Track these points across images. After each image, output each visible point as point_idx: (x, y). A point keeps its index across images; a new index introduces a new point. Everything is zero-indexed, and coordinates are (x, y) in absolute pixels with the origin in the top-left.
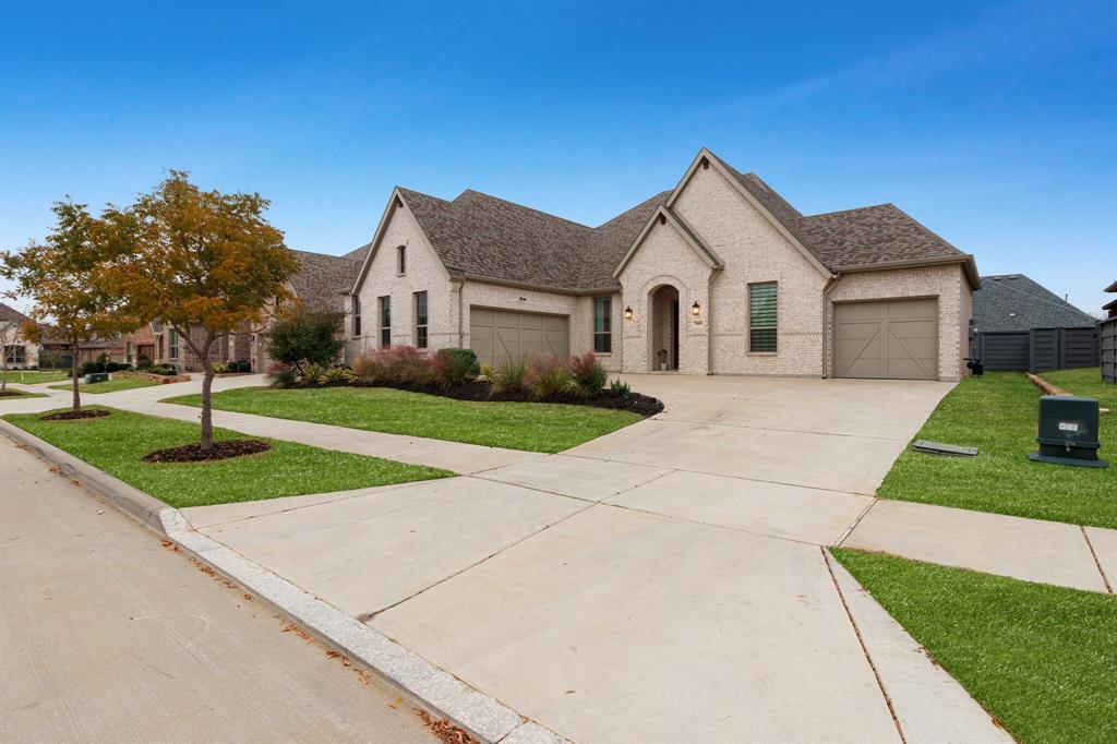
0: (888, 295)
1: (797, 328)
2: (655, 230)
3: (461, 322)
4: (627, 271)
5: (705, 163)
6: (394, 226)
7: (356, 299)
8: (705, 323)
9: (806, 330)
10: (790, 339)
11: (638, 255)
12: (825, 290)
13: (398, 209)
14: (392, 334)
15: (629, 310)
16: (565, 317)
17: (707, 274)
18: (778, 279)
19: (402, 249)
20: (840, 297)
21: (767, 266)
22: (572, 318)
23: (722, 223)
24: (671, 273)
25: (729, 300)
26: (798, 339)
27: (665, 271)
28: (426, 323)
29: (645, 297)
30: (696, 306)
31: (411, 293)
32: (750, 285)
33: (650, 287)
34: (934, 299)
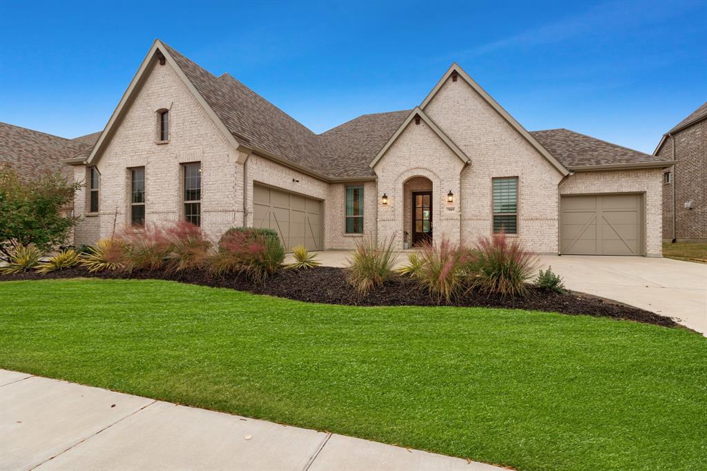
0: (607, 191)
1: (535, 215)
2: (409, 129)
3: (245, 198)
4: (383, 164)
5: (455, 76)
6: (152, 86)
7: (92, 169)
8: (457, 209)
9: (544, 216)
10: (530, 223)
11: (393, 150)
12: (559, 185)
13: (158, 67)
14: (147, 211)
15: (385, 197)
16: (320, 202)
17: (460, 167)
18: (519, 175)
19: (163, 113)
20: (568, 192)
21: (510, 164)
22: (326, 202)
23: (469, 127)
24: (426, 165)
25: (476, 191)
26: (536, 224)
27: (420, 165)
28: (199, 198)
29: (400, 186)
30: (450, 194)
31: (177, 163)
32: (493, 178)
33: (405, 178)
34: (641, 195)
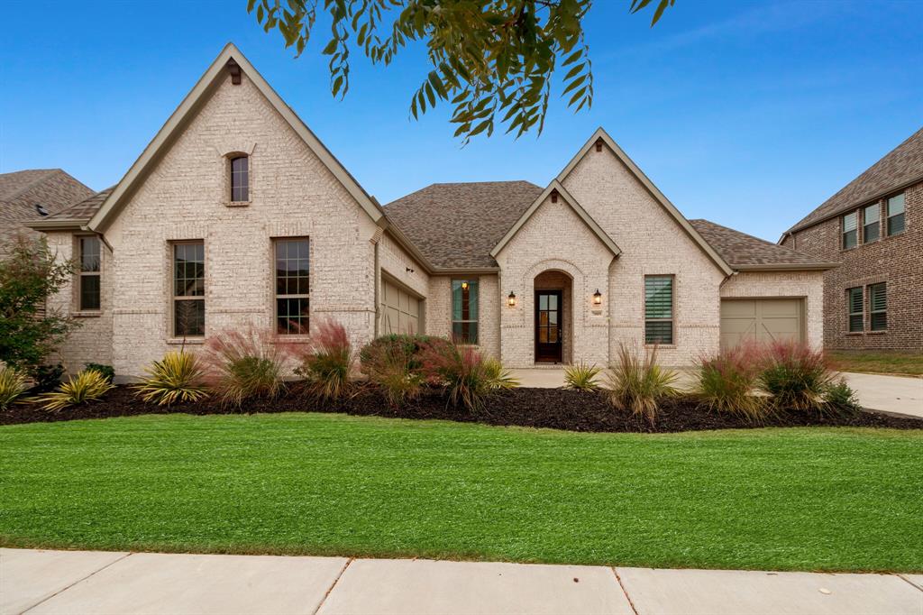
0: (768, 294)
1: (695, 321)
2: (544, 207)
3: (376, 293)
4: (508, 251)
5: (600, 144)
6: (216, 114)
8: (605, 313)
9: (704, 323)
10: (688, 331)
11: (522, 234)
12: (721, 286)
13: (228, 85)
14: (208, 309)
15: (512, 296)
17: (608, 259)
18: (677, 273)
19: (236, 160)
20: (727, 294)
21: (665, 259)
22: (427, 301)
23: (617, 210)
24: (564, 256)
25: (625, 291)
26: (696, 332)
27: (558, 255)
28: (307, 292)
29: (531, 283)
30: (598, 294)
31: (265, 237)
32: (646, 276)
33: (544, 268)
34: (801, 300)
